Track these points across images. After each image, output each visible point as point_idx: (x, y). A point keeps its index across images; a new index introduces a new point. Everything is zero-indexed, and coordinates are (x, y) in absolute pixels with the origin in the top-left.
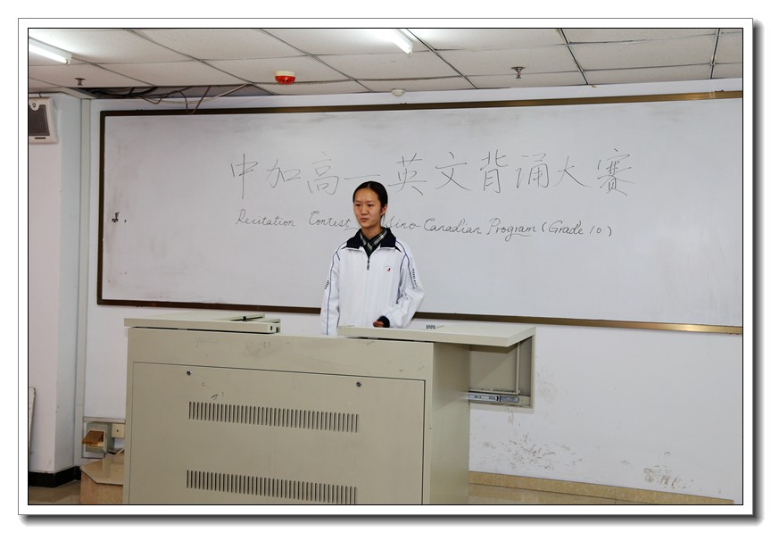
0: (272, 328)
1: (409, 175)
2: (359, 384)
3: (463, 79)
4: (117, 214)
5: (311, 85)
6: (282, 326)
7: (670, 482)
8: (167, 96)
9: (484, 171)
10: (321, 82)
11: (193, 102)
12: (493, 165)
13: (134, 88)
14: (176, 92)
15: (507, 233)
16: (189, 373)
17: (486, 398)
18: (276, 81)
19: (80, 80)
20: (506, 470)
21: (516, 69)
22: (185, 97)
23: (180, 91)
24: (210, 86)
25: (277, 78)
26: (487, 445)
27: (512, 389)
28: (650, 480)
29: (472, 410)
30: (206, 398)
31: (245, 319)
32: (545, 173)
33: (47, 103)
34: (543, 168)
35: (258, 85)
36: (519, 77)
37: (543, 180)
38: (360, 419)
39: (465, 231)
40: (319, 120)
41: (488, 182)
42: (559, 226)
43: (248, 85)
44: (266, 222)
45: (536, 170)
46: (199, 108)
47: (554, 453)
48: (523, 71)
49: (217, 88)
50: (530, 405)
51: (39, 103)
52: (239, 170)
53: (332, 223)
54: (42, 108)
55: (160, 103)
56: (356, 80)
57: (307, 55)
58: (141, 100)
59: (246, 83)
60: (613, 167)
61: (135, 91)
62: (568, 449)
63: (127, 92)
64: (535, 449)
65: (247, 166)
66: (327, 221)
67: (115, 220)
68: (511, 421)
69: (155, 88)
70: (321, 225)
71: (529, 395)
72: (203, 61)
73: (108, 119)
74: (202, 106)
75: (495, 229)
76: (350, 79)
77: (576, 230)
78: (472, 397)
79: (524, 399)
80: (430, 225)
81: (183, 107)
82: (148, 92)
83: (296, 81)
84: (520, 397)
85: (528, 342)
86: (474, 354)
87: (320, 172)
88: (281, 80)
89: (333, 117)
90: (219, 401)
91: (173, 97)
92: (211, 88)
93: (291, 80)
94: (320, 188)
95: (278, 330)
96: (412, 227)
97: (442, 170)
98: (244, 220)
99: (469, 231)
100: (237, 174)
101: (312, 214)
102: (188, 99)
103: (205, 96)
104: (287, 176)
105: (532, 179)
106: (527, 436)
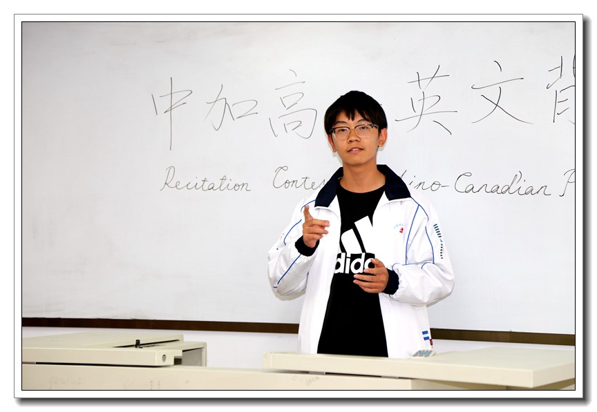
0: (167, 357)
1: (429, 102)
6: (211, 355)
9: (552, 89)
12: (568, 79)
31: (138, 344)
39: (522, 191)
41: (560, 108)
44: (206, 187)
52: (164, 104)
53: (308, 184)
65: (176, 98)
66: (300, 181)
70: (292, 189)
80: (463, 184)
87: (288, 102)
94: (289, 128)
95: (178, 361)
96: (435, 187)
97: (483, 92)
98: (173, 184)
99: (530, 192)
100: (161, 110)
101: (277, 171)
104: (237, 112)
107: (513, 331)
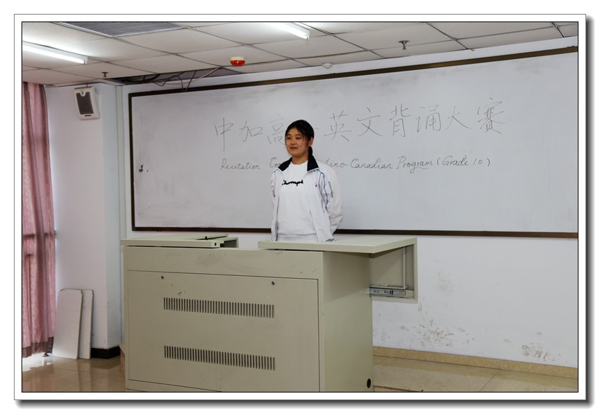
0: (215, 244)
1: (339, 127)
2: (273, 283)
4: (142, 166)
5: (261, 65)
6: (240, 243)
7: (542, 356)
8: (169, 80)
9: (392, 121)
11: (186, 83)
12: (399, 116)
13: (145, 76)
14: (175, 76)
15: (411, 167)
16: (162, 277)
17: (382, 292)
18: (231, 64)
19: (105, 73)
20: (418, 347)
21: (402, 42)
22: (181, 79)
23: (177, 76)
24: (196, 71)
25: (232, 62)
26: (403, 328)
27: (401, 285)
28: (527, 354)
29: (373, 302)
30: (174, 295)
31: (206, 238)
32: (437, 119)
33: (91, 91)
34: (436, 116)
36: (404, 48)
37: (437, 125)
38: (275, 308)
39: (380, 167)
40: (274, 90)
41: (396, 129)
42: (450, 160)
43: (219, 68)
44: (240, 168)
45: (431, 118)
46: (190, 87)
47: (452, 334)
48: (407, 44)
49: (201, 72)
50: (414, 297)
51: (85, 91)
52: (221, 130)
54: (88, 94)
55: (166, 85)
56: (293, 59)
57: (243, 45)
58: (153, 84)
59: (218, 67)
60: (489, 112)
61: (146, 78)
62: (463, 331)
63: (142, 79)
64: (439, 331)
65: (225, 128)
67: (141, 170)
68: (420, 309)
69: (159, 75)
71: (413, 290)
72: (177, 54)
73: (133, 98)
74: (191, 86)
75: (402, 164)
76: (288, 59)
77: (463, 162)
78: (372, 292)
80: (355, 164)
81: (179, 87)
82: (154, 78)
83: (246, 63)
87: (276, 128)
88: (234, 63)
89: (284, 87)
90: (183, 297)
91: (175, 80)
93: (241, 63)
94: (277, 140)
95: (222, 246)
96: (342, 166)
97: (362, 122)
98: (225, 166)
99: (384, 167)
100: (219, 133)
101: (272, 160)
102: (183, 81)
103: (193, 78)
104: (253, 132)
105: (428, 125)
106: (432, 322)
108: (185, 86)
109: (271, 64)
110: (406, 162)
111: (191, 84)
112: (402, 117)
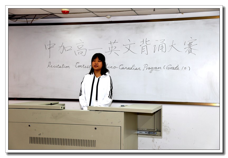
0: (62, 107)
1: (113, 48)
2: (96, 129)
3: (133, 11)
5: (75, 14)
8: (19, 18)
9: (141, 46)
10: (79, 13)
11: (29, 21)
12: (145, 44)
15: (150, 70)
16: (29, 126)
17: (144, 133)
18: (62, 13)
22: (26, 19)
23: (24, 17)
24: (36, 15)
25: (62, 11)
27: (154, 129)
29: (138, 137)
30: (36, 135)
31: (51, 104)
32: (164, 47)
34: (164, 45)
35: (55, 14)
37: (164, 50)
38: (96, 142)
39: (135, 69)
40: (79, 28)
41: (143, 50)
42: (170, 67)
44: (59, 67)
45: (161, 46)
46: (32, 23)
49: (39, 15)
50: (161, 135)
52: (48, 47)
53: (84, 67)
55: (17, 21)
56: (93, 12)
59: (51, 14)
60: (190, 44)
65: (51, 45)
66: (82, 66)
68: (153, 141)
70: (80, 68)
71: (160, 131)
75: (146, 68)
76: (90, 12)
77: (177, 68)
78: (138, 132)
79: (158, 133)
80: (121, 67)
81: (26, 22)
83: (69, 13)
84: (157, 132)
85: (159, 111)
86: (139, 116)
87: (79, 47)
88: (64, 12)
89: (84, 26)
90: (41, 136)
91: (22, 19)
92: (37, 15)
93: (67, 12)
94: (80, 53)
95: (64, 108)
96: (115, 68)
97: (126, 46)
98: (50, 66)
99: (136, 69)
101: (77, 63)
102: (28, 20)
103: (34, 18)
104: (66, 49)
105: (160, 49)
106: (159, 147)
107: (132, 100)
108: (29, 22)
109: (80, 14)
110: (148, 67)
111: (33, 21)
112: (147, 45)
